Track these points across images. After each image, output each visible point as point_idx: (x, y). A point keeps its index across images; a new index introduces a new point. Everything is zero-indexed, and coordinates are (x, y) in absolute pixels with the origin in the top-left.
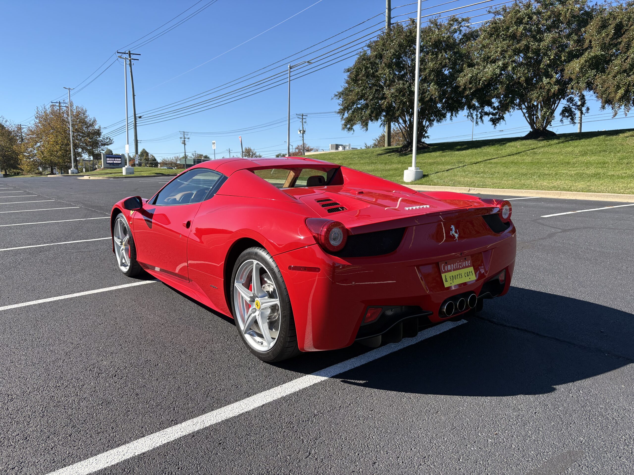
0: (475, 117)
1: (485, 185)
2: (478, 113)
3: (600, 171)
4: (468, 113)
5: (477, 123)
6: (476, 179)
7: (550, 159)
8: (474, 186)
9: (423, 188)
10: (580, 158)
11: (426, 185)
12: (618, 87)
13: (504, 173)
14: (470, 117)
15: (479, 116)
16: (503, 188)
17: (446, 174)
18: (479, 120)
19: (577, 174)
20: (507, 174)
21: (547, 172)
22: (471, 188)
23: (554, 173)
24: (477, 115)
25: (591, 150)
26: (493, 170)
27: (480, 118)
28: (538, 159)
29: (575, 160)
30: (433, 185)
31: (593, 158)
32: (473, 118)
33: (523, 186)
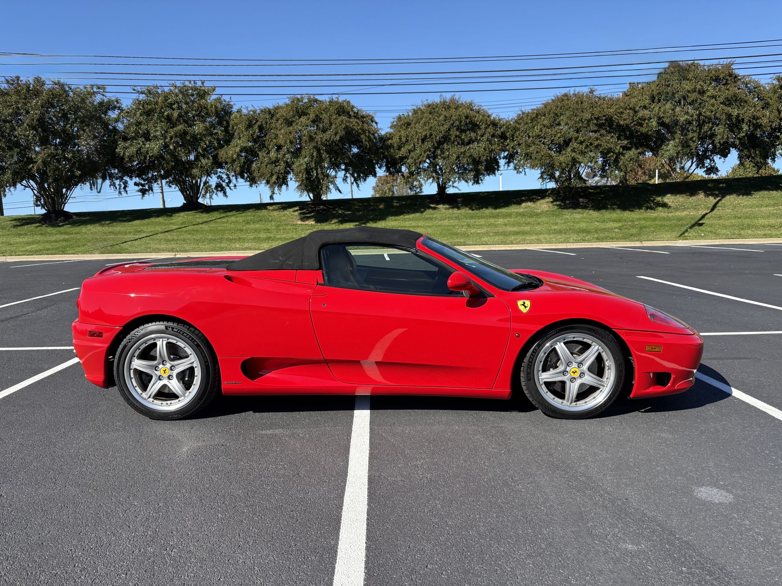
0: (118, 187)
1: (186, 250)
2: (121, 183)
3: (269, 235)
4: (111, 183)
5: (120, 193)
6: (173, 245)
7: (224, 227)
8: (177, 251)
9: (124, 256)
10: (248, 226)
11: (125, 253)
12: (272, 175)
13: (194, 239)
14: (112, 187)
15: (123, 186)
16: (206, 251)
17: (136, 243)
18: (123, 190)
19: (255, 238)
20: (197, 240)
21: (231, 237)
22: (176, 253)
23: (237, 238)
24: (120, 185)
25: (251, 220)
26: (182, 237)
27: (123, 188)
28: (213, 227)
29: (245, 227)
30: (133, 253)
31: (257, 226)
32: (116, 188)
33: (221, 249)
